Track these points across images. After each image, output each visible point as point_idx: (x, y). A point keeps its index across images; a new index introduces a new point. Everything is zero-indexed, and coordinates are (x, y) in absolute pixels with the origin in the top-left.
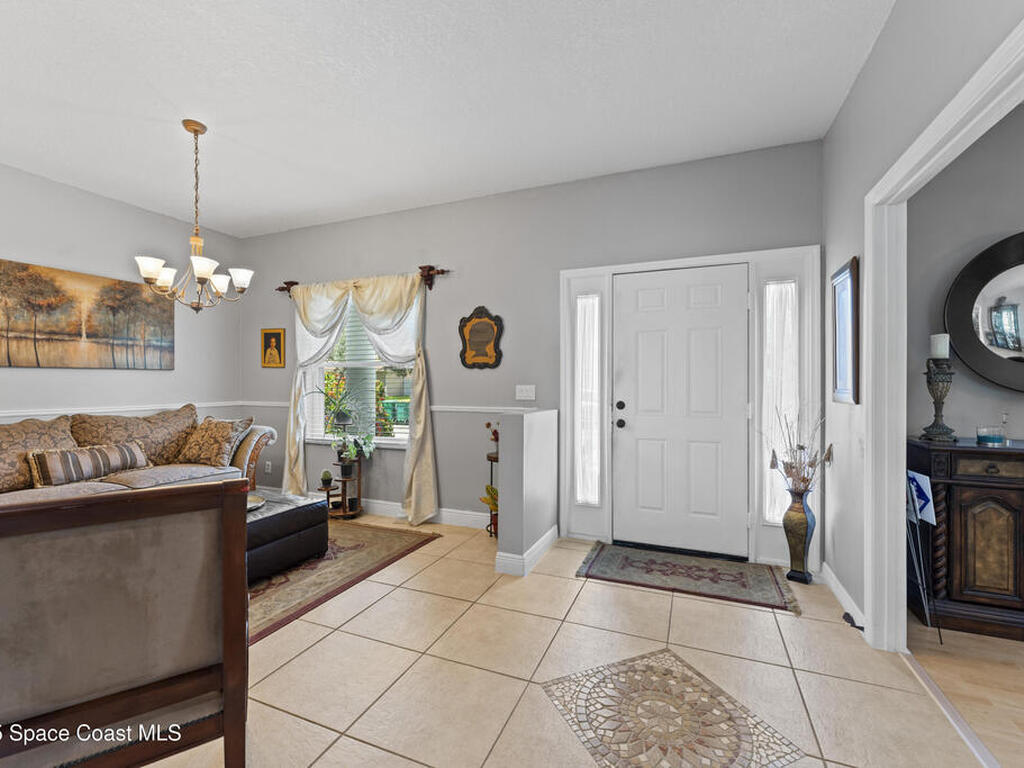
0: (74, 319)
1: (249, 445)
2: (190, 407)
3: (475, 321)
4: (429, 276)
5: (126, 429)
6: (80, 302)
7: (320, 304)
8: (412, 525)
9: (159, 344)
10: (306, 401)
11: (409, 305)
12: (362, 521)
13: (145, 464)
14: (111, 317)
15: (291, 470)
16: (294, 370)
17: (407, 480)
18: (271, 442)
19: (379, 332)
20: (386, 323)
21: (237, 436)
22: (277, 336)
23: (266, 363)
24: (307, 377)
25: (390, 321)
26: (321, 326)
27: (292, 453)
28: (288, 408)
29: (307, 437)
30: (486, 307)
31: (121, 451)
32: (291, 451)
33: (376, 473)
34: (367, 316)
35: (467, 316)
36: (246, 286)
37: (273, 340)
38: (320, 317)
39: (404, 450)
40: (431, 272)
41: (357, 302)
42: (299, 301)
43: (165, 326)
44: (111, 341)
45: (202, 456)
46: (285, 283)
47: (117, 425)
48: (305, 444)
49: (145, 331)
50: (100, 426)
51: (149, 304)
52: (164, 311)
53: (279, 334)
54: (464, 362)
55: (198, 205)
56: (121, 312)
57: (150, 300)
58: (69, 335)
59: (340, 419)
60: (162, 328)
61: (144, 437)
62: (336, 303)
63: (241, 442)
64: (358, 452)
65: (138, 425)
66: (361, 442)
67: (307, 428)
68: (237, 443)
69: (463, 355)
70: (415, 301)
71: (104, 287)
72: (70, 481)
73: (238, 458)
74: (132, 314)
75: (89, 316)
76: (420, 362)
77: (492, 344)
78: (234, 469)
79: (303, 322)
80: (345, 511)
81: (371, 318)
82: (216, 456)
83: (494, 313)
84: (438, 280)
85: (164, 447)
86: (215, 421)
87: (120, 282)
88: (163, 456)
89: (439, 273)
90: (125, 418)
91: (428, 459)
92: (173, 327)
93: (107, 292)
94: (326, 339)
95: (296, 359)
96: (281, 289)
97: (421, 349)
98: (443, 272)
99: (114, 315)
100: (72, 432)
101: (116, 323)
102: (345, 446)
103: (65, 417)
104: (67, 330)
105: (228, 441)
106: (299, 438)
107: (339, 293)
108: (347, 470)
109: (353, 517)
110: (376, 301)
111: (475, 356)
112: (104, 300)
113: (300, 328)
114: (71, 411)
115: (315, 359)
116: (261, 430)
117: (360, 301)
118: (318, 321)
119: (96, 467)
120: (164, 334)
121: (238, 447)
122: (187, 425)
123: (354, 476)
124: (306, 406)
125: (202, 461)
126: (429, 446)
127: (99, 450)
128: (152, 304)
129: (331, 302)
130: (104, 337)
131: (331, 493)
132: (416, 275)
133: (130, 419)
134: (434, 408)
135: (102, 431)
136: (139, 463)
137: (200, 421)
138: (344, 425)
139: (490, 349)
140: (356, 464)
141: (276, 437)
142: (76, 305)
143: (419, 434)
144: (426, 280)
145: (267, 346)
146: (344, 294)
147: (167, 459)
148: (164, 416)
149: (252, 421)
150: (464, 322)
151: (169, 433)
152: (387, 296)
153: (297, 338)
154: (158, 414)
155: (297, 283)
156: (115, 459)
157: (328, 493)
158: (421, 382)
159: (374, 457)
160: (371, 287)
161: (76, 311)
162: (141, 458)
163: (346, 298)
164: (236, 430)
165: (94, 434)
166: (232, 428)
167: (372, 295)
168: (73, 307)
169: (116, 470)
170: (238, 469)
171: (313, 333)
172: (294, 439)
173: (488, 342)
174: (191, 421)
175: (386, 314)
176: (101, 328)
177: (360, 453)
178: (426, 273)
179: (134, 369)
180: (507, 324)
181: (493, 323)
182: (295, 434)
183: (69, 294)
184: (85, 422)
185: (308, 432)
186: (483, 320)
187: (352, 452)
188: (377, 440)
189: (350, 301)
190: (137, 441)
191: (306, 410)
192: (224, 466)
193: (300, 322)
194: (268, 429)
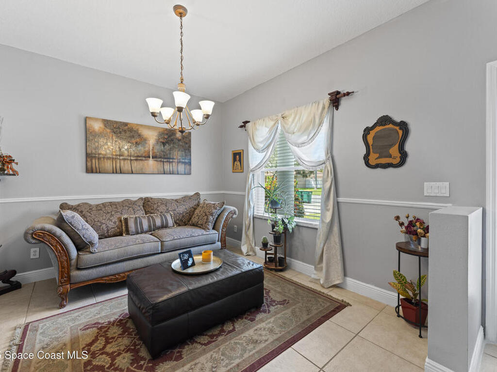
0: (147, 149)
1: (223, 218)
2: (197, 194)
3: (378, 129)
4: (336, 99)
5: (166, 206)
6: (149, 141)
7: (261, 132)
8: (323, 287)
9: (184, 161)
10: (254, 191)
11: (321, 124)
12: (287, 275)
13: (172, 225)
14: (163, 147)
15: (246, 233)
16: (248, 173)
17: (319, 252)
18: (235, 216)
19: (298, 145)
20: (304, 138)
21: (216, 212)
22: (239, 154)
23: (234, 170)
24: (255, 177)
25: (306, 137)
26: (261, 146)
27: (247, 223)
28: (245, 195)
29: (255, 214)
30: (389, 115)
31: (162, 218)
32: (246, 222)
33: (296, 242)
34: (290, 135)
35: (370, 125)
36: (210, 114)
37: (238, 157)
38: (262, 139)
39: (317, 229)
40: (338, 96)
41: (284, 127)
42: (250, 132)
43: (187, 151)
44: (163, 160)
45: (199, 223)
46: (243, 122)
47: (162, 204)
48: (254, 218)
49: (178, 154)
50: (155, 204)
51: (179, 140)
52: (187, 143)
53: (241, 153)
54: (367, 164)
55: (182, 62)
56: (167, 145)
57: (180, 138)
58: (145, 157)
59: (273, 204)
60: (185, 152)
61: (174, 210)
62: (270, 130)
63: (219, 216)
64: (284, 228)
65: (171, 204)
66: (286, 221)
67: (255, 208)
68: (216, 216)
69: (366, 158)
70: (325, 119)
71: (159, 132)
72: (137, 233)
73: (216, 226)
74: (172, 145)
75: (153, 148)
76: (329, 165)
77: (397, 145)
78: (214, 232)
79: (252, 145)
80: (276, 266)
81: (293, 136)
82: (205, 223)
83: (398, 119)
84: (344, 102)
85: (183, 216)
86: (207, 202)
87: (166, 129)
88: (182, 221)
89: (344, 95)
90: (166, 199)
91: (335, 238)
92: (190, 152)
93: (161, 135)
94: (265, 153)
95: (248, 166)
96: (241, 127)
97: (329, 154)
98: (348, 94)
99: (164, 147)
100: (143, 206)
101: (165, 150)
102: (276, 222)
103: (141, 199)
104: (144, 155)
105: (212, 215)
106: (250, 214)
107: (272, 123)
108: (277, 239)
109: (281, 270)
110: (296, 125)
111: (379, 158)
112: (159, 139)
113: (251, 148)
114: (144, 195)
115: (259, 166)
116: (229, 209)
117: (285, 126)
118: (261, 142)
119: (150, 226)
120: (186, 155)
121: (217, 219)
122: (195, 204)
123: (282, 243)
124: (254, 195)
125: (199, 226)
126: (336, 229)
127: (152, 217)
128: (181, 140)
129: (268, 130)
130: (160, 158)
131: (268, 252)
132: (326, 100)
133: (169, 200)
134: (340, 199)
135: (155, 206)
136: (169, 225)
137: (202, 202)
138: (276, 209)
139: (394, 151)
140: (283, 234)
141: (237, 213)
142: (148, 142)
143: (328, 219)
144: (334, 103)
145: (235, 160)
146: (275, 124)
147: (185, 222)
148: (186, 198)
149: (224, 203)
150: (367, 131)
151: (186, 209)
152: (304, 118)
153: (249, 154)
154: (182, 198)
155: (249, 122)
156: (158, 222)
157: (266, 252)
158: (330, 180)
159: (295, 231)
160: (293, 116)
161: (147, 145)
162: (171, 222)
163: (277, 125)
164: (216, 209)
165: (152, 208)
166: (214, 207)
167: (293, 122)
168: (146, 143)
169: (159, 228)
170: (217, 232)
171: (257, 150)
172: (248, 214)
173: (391, 146)
174: (197, 202)
175: (303, 133)
176: (158, 154)
177: (286, 229)
178: (334, 98)
179: (173, 174)
180: (412, 127)
181: (397, 128)
182: (248, 211)
183: (145, 136)
184: (149, 201)
185: (255, 211)
186: (387, 126)
187: (280, 228)
188: (296, 219)
189: (279, 127)
190: (171, 212)
191: (254, 197)
192: (209, 229)
193: (251, 145)
194: (232, 208)
